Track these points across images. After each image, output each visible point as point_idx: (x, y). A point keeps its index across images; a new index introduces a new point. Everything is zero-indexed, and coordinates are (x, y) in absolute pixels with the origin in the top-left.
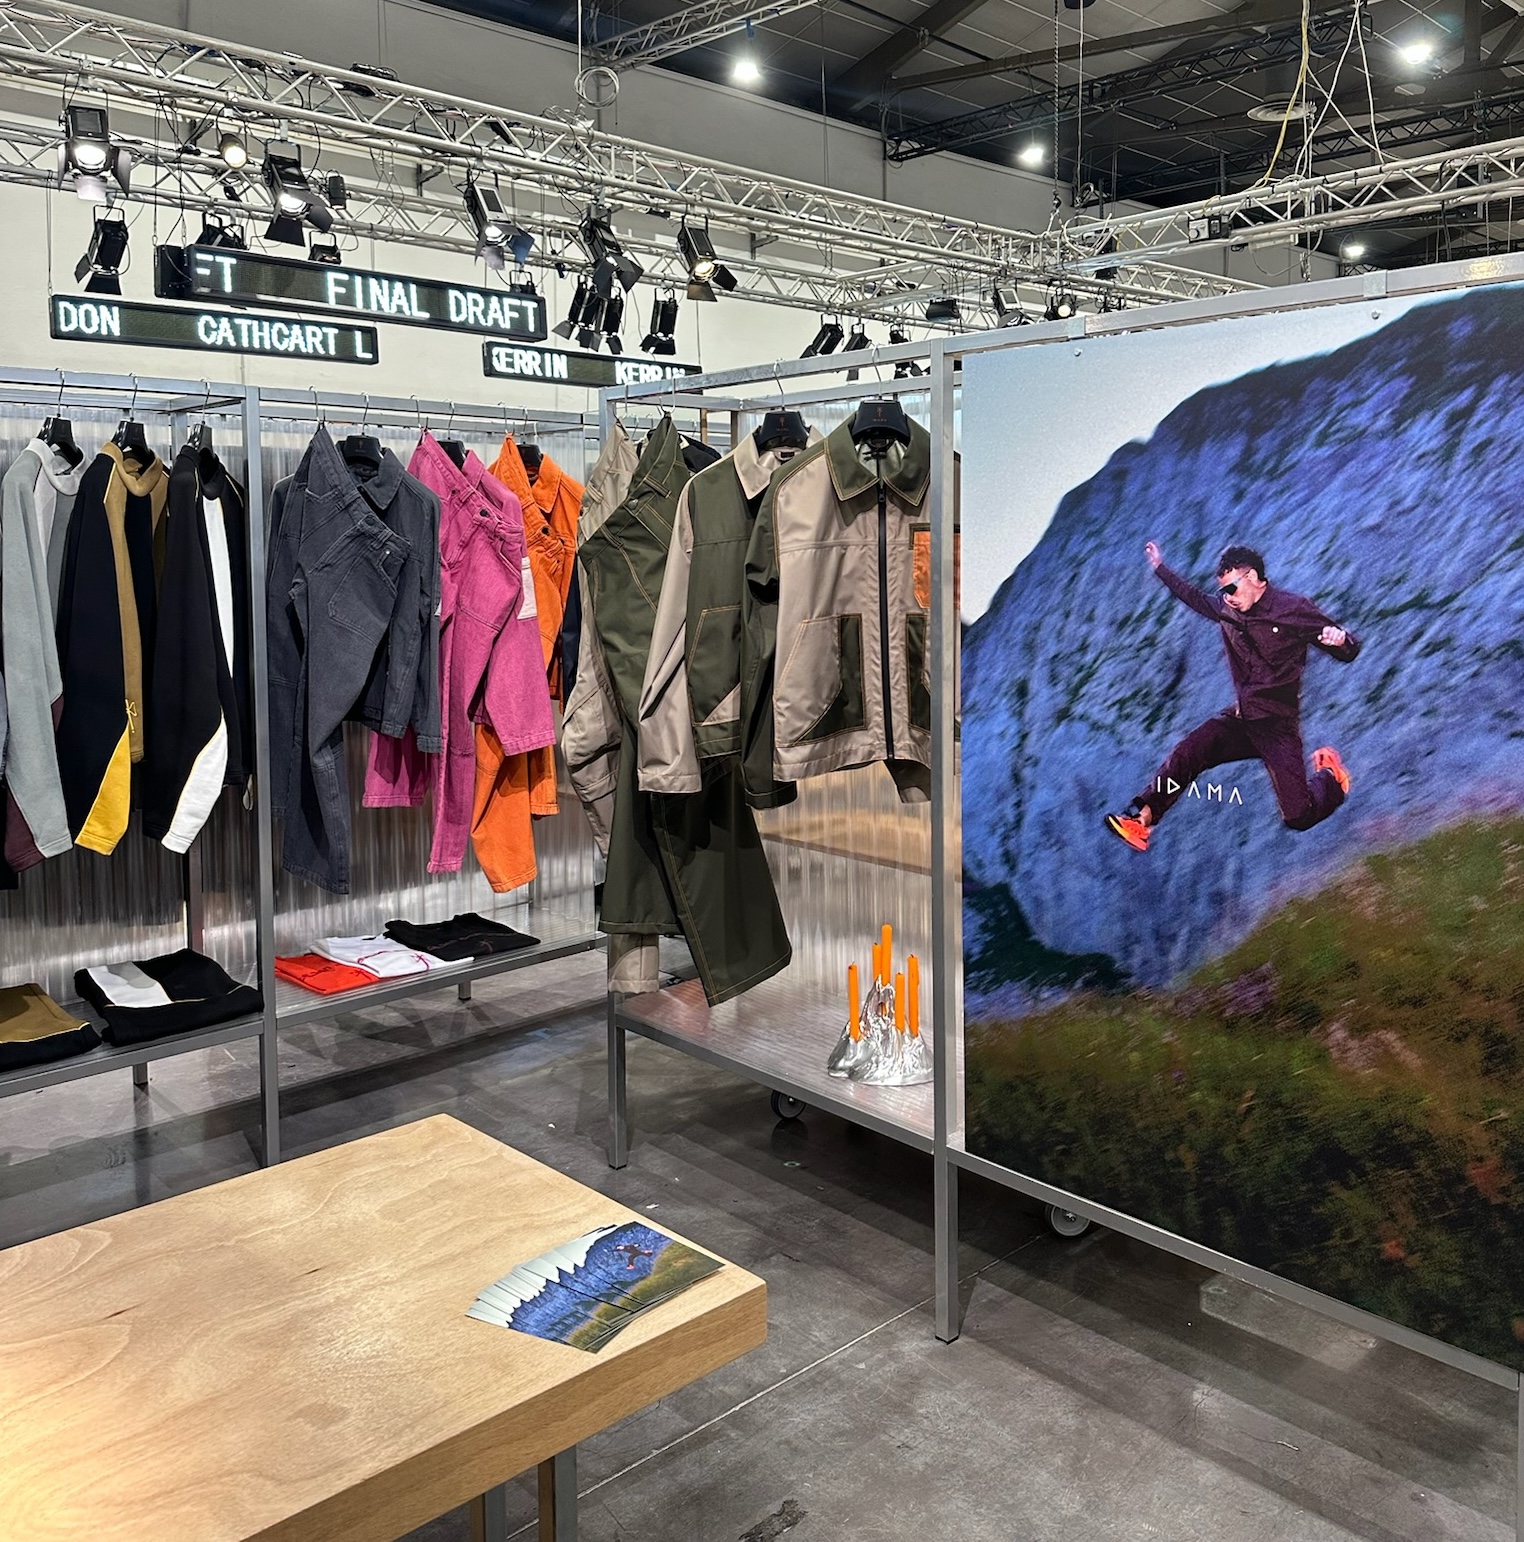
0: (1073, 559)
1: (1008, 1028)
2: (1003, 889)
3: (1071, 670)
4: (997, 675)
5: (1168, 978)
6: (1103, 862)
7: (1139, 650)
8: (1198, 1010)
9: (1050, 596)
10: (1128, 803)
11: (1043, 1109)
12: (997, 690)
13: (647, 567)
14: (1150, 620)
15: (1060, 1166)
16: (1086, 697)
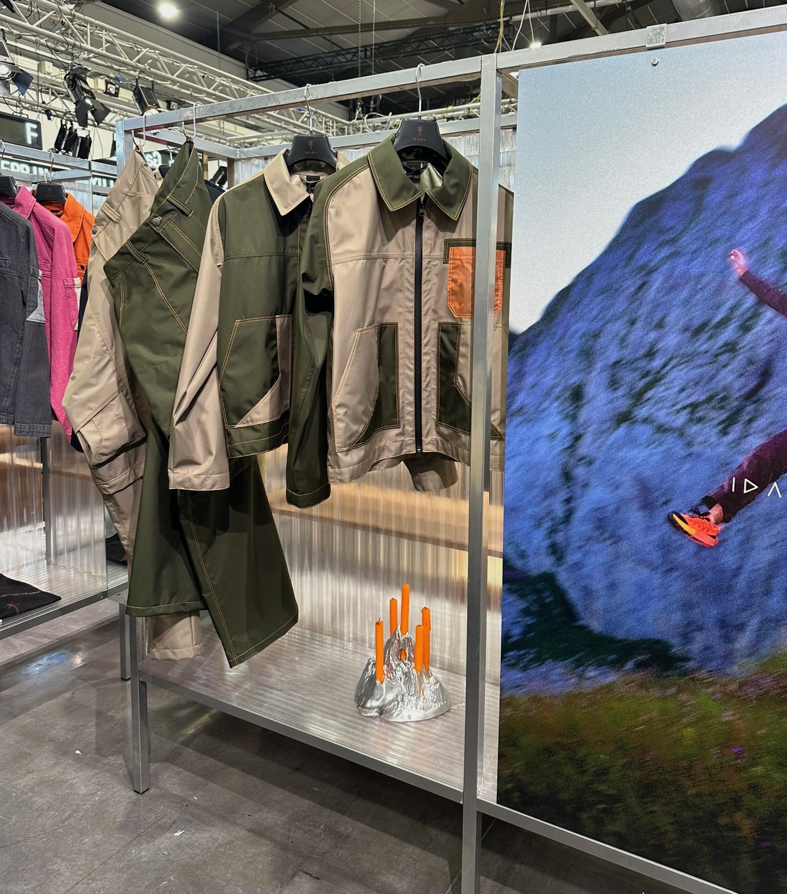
0: (642, 268)
1: (548, 701)
2: (549, 579)
3: (636, 375)
4: (549, 379)
5: (731, 663)
6: (665, 555)
7: (717, 356)
8: (767, 693)
9: (613, 304)
10: (697, 501)
11: (584, 772)
12: (548, 394)
13: (172, 281)
14: (732, 327)
15: (599, 822)
16: (652, 402)
